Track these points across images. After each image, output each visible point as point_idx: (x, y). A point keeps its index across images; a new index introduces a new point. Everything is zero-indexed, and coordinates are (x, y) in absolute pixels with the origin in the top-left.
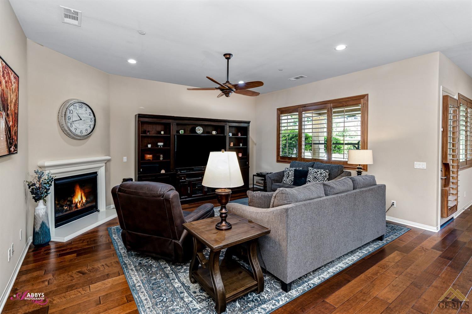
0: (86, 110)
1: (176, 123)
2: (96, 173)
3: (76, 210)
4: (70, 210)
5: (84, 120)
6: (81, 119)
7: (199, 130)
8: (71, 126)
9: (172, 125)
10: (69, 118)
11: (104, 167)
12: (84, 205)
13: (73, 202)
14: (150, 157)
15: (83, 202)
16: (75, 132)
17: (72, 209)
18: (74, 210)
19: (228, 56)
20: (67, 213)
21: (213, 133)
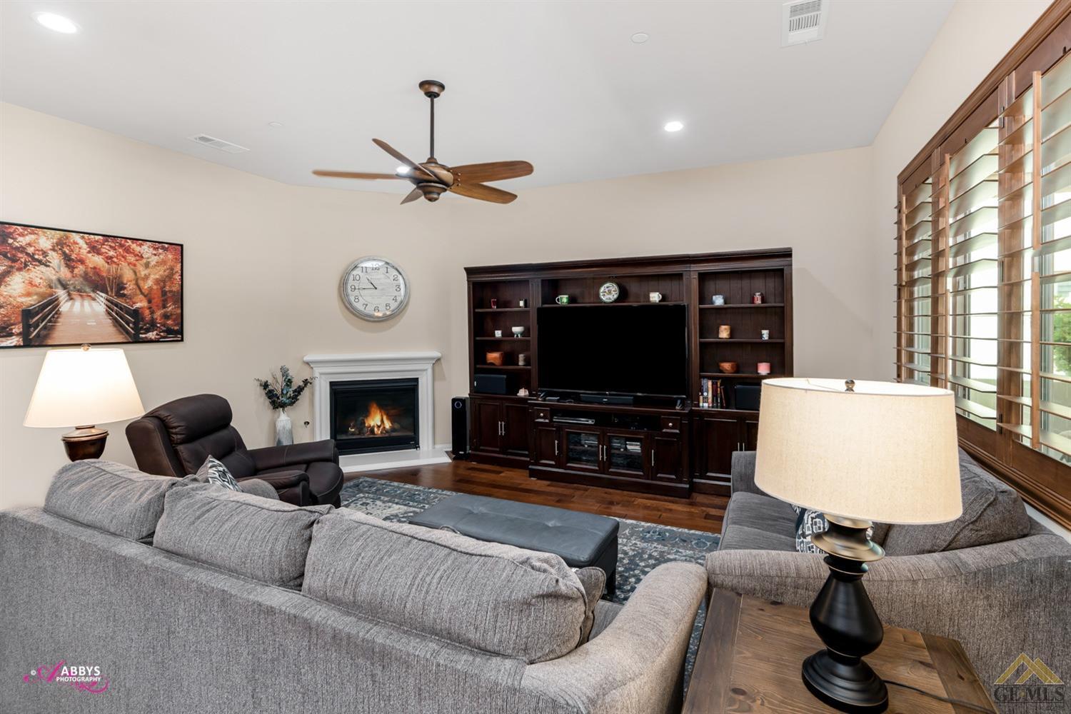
0: (387, 272)
1: (540, 280)
2: (416, 380)
3: (372, 436)
4: (358, 434)
5: (383, 289)
6: (376, 288)
7: (610, 292)
8: (357, 300)
9: (532, 285)
10: (353, 287)
11: (430, 371)
12: (387, 432)
13: (366, 425)
14: (495, 358)
15: (384, 428)
16: (363, 310)
17: (364, 434)
18: (367, 435)
19: (435, 89)
20: (354, 437)
21: (651, 299)
